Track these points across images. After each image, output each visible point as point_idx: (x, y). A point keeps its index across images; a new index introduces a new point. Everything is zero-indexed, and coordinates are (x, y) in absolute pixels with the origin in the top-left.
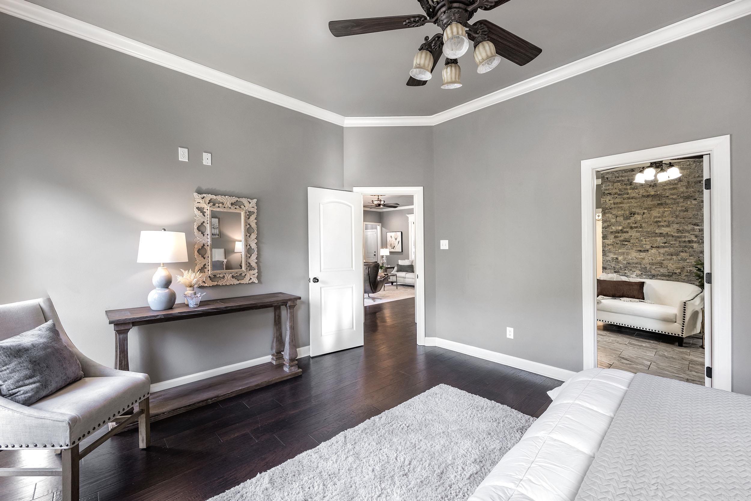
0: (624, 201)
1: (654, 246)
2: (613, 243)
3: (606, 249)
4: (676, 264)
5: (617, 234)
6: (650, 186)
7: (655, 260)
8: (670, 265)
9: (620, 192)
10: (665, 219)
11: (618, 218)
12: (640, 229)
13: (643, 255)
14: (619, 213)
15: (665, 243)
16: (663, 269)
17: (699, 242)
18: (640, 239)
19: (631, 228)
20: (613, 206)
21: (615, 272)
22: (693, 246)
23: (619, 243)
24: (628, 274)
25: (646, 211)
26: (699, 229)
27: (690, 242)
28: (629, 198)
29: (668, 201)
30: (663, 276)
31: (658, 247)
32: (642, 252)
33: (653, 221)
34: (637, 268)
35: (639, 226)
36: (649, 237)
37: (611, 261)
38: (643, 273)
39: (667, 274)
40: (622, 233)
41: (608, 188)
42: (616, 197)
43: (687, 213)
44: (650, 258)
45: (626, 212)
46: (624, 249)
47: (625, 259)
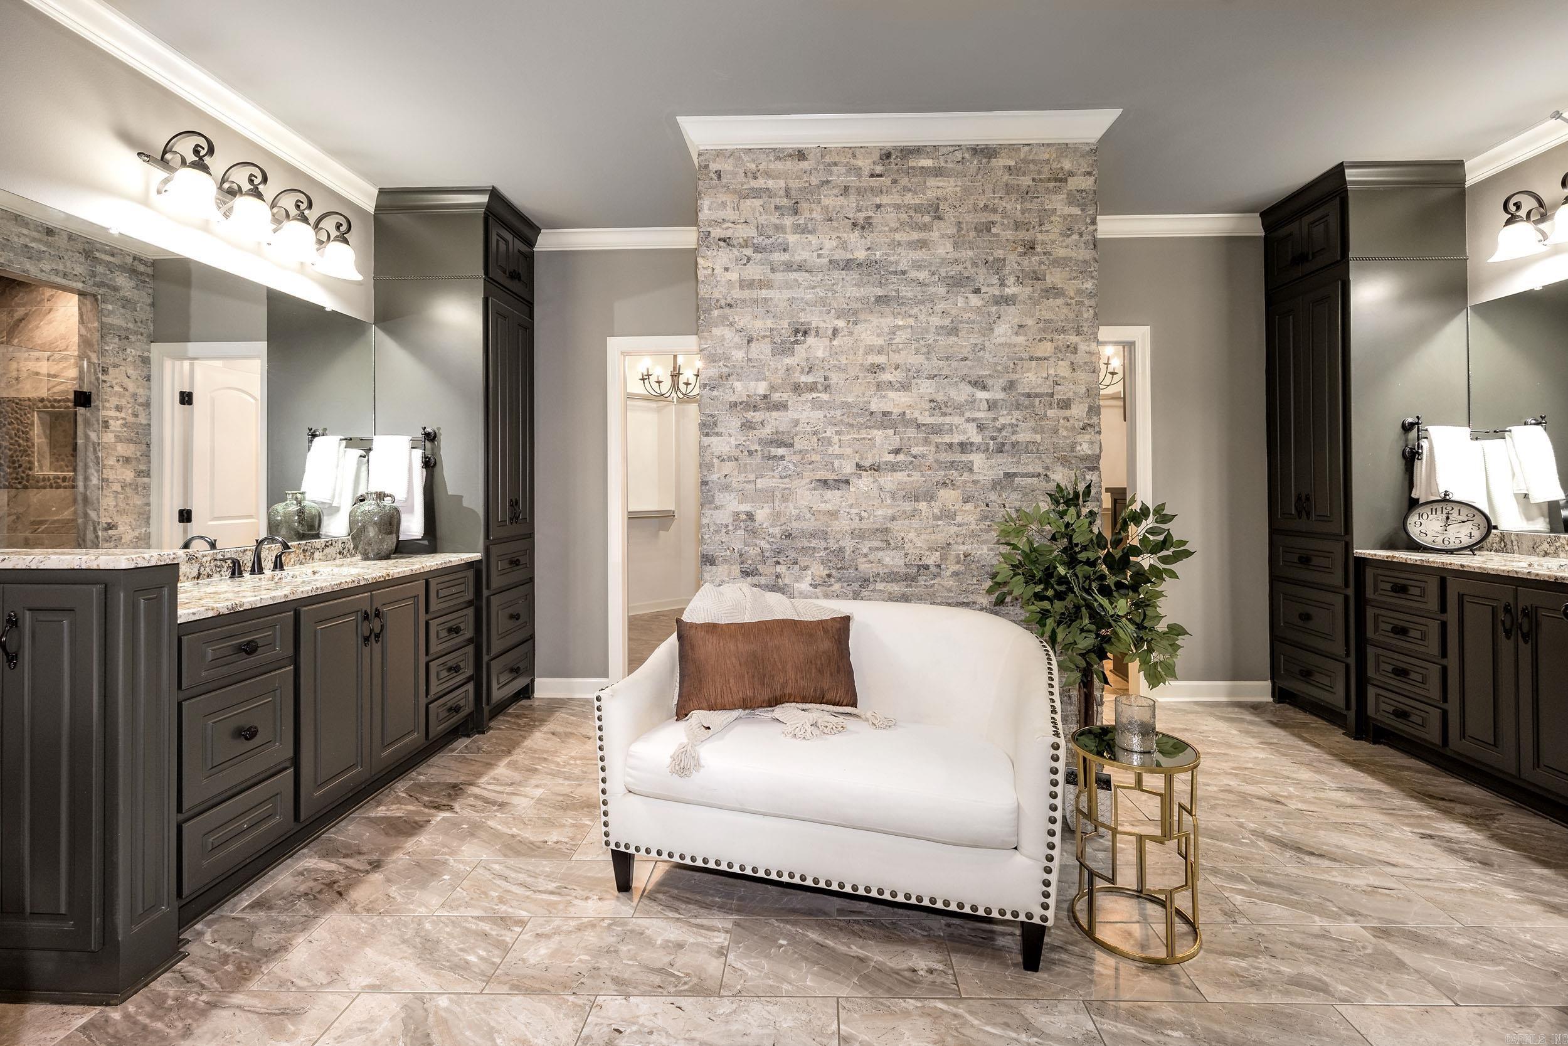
0: (772, 276)
1: (866, 463)
2: (737, 453)
3: (713, 477)
4: (928, 532)
5: (750, 415)
6: (855, 225)
7: (869, 518)
8: (912, 535)
9: (760, 240)
10: (896, 358)
11: (752, 345)
12: (825, 397)
13: (833, 498)
14: (759, 323)
15: (897, 451)
16: (892, 553)
17: (988, 449)
18: (824, 435)
19: (797, 388)
20: (737, 293)
21: (746, 574)
22: (972, 462)
23: (756, 451)
24: (787, 581)
25: (841, 323)
26: (987, 401)
27: (964, 447)
28: (789, 267)
29: (907, 292)
30: (892, 581)
31: (876, 468)
32: (829, 488)
33: (862, 365)
34: (816, 555)
35: (818, 380)
36: (852, 426)
37: (730, 528)
38: (834, 572)
39: (904, 570)
40: (768, 409)
41: (721, 214)
42: (749, 260)
43: (955, 339)
44: (854, 511)
45: (781, 322)
46: (773, 477)
47: (776, 516)
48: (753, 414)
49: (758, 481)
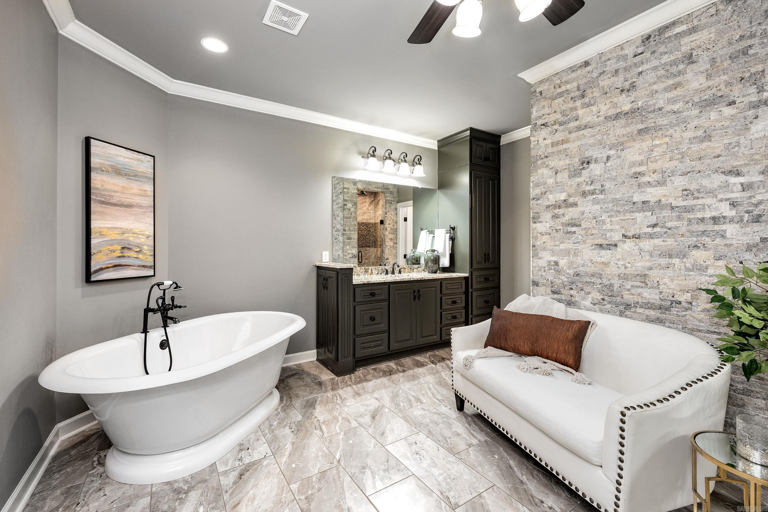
0: (569, 136)
1: (630, 234)
2: (550, 231)
3: (539, 243)
4: (680, 279)
5: (556, 211)
6: (622, 91)
7: (632, 267)
8: (666, 280)
9: (562, 119)
10: (653, 166)
11: (558, 175)
12: (601, 197)
13: (606, 255)
14: (562, 163)
15: (654, 226)
16: (649, 291)
17: (742, 221)
18: (600, 219)
19: (584, 194)
20: (550, 150)
21: (554, 292)
22: (725, 231)
23: (560, 229)
24: (577, 299)
25: (612, 152)
26: (742, 185)
27: (715, 220)
28: (579, 128)
29: (662, 121)
30: (649, 308)
31: (637, 237)
32: (603, 249)
33: (627, 174)
34: (595, 286)
35: (597, 188)
36: (619, 212)
37: (546, 268)
38: (606, 298)
39: (659, 302)
40: (567, 207)
41: (543, 112)
42: (556, 131)
43: (709, 143)
44: (620, 263)
45: (574, 160)
46: (569, 243)
47: (571, 265)
48: (558, 210)
49: (561, 245)
